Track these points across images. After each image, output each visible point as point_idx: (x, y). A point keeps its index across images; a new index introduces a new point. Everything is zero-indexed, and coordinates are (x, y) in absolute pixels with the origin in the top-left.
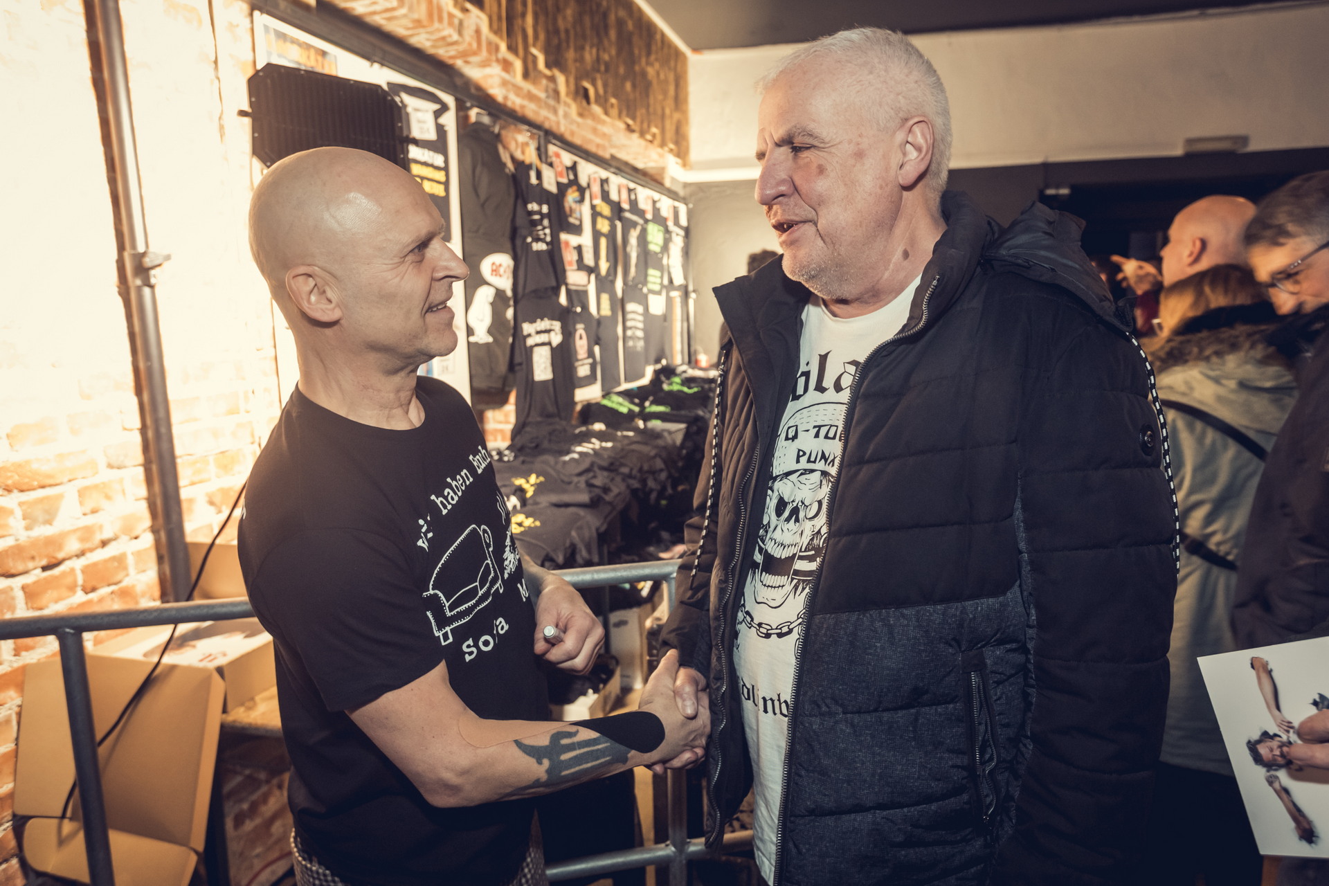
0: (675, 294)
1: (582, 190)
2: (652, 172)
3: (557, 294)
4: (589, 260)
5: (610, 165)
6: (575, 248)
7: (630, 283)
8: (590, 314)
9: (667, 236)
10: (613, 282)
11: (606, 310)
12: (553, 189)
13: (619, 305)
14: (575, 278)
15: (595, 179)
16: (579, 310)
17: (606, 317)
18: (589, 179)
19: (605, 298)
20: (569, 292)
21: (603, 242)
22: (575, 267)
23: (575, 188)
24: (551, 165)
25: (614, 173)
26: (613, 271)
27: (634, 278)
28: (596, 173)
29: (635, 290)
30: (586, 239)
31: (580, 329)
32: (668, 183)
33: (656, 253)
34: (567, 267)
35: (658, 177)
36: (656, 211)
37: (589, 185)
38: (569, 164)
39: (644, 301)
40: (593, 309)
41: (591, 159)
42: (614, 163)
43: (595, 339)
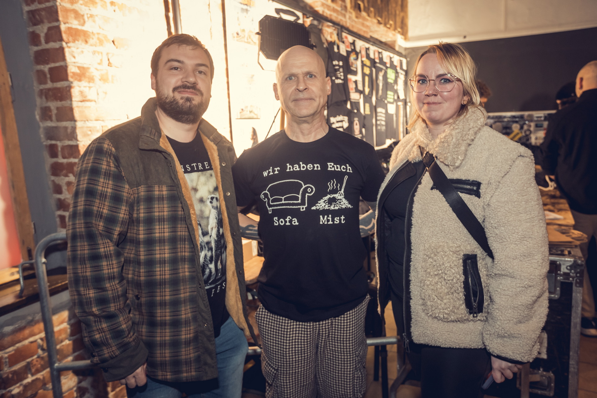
0: (400, 104)
1: (357, 54)
2: (389, 43)
3: (346, 104)
4: (360, 87)
5: (370, 41)
6: (354, 82)
7: (379, 98)
8: (361, 113)
9: (397, 75)
10: (371, 98)
11: (368, 112)
12: (344, 54)
13: (374, 109)
14: (354, 96)
15: (363, 48)
16: (356, 111)
17: (368, 115)
18: (361, 48)
19: (367, 105)
20: (351, 103)
21: (367, 79)
22: (354, 91)
23: (354, 53)
24: (343, 42)
25: (372, 45)
26: (371, 93)
27: (381, 96)
28: (364, 45)
29: (381, 102)
30: (359, 78)
31: (356, 121)
32: (397, 48)
33: (391, 83)
34: (351, 91)
35: (392, 46)
36: (392, 62)
37: (360, 51)
38: (351, 41)
39: (385, 107)
40: (362, 111)
41: (361, 39)
42: (371, 40)
43: (363, 126)
